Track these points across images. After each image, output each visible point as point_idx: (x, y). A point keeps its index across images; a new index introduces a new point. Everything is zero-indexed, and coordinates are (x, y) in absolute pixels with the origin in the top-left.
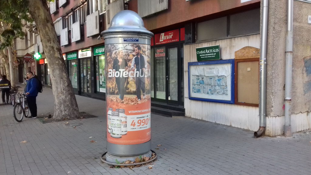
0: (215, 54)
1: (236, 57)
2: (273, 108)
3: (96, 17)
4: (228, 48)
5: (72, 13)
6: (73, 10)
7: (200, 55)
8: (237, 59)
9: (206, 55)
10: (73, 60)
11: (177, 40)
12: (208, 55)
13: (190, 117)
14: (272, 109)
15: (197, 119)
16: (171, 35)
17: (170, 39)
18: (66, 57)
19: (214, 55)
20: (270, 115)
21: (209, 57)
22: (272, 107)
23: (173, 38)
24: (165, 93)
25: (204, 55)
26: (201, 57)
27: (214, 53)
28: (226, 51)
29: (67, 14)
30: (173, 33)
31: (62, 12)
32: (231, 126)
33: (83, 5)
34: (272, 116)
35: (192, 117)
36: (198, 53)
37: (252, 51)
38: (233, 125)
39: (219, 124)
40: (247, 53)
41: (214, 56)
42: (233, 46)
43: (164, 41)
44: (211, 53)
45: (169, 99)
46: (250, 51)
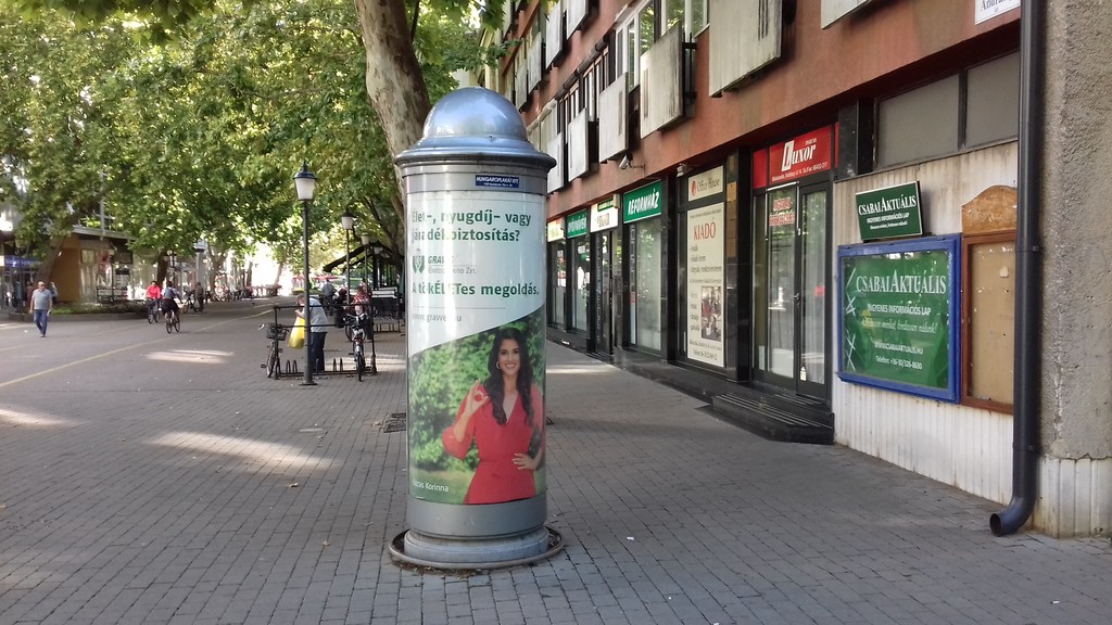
0: (907, 215)
1: (964, 228)
2: (1060, 425)
3: (621, 94)
4: (950, 191)
5: (576, 85)
6: (579, 76)
7: (869, 221)
8: (968, 233)
9: (884, 218)
10: (581, 240)
11: (824, 165)
12: (890, 217)
13: (847, 447)
14: (1058, 427)
15: (862, 454)
16: (810, 146)
17: (808, 163)
18: (566, 229)
19: (903, 220)
20: (1051, 452)
21: (892, 225)
22: (1058, 419)
23: (817, 158)
24: (792, 352)
25: (877, 219)
26: (872, 228)
27: (903, 211)
28: (945, 202)
29: (567, 88)
30: (815, 140)
31: (556, 80)
32: (954, 489)
33: (600, 58)
34: (1057, 457)
35: (853, 446)
36: (862, 211)
37: (1011, 204)
38: (962, 487)
39: (922, 477)
40: (995, 210)
41: (905, 223)
42: (964, 185)
43: (794, 168)
44: (896, 211)
45: (803, 377)
46: (1005, 204)
